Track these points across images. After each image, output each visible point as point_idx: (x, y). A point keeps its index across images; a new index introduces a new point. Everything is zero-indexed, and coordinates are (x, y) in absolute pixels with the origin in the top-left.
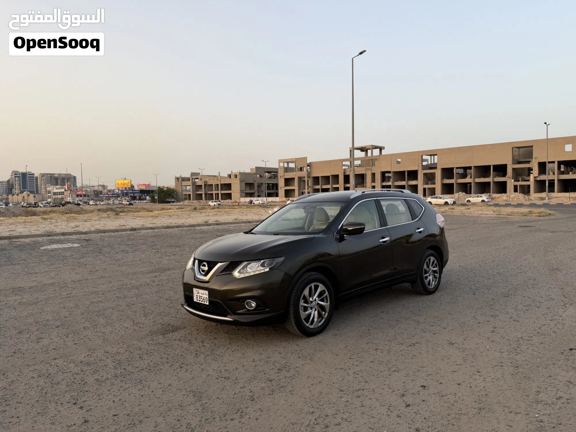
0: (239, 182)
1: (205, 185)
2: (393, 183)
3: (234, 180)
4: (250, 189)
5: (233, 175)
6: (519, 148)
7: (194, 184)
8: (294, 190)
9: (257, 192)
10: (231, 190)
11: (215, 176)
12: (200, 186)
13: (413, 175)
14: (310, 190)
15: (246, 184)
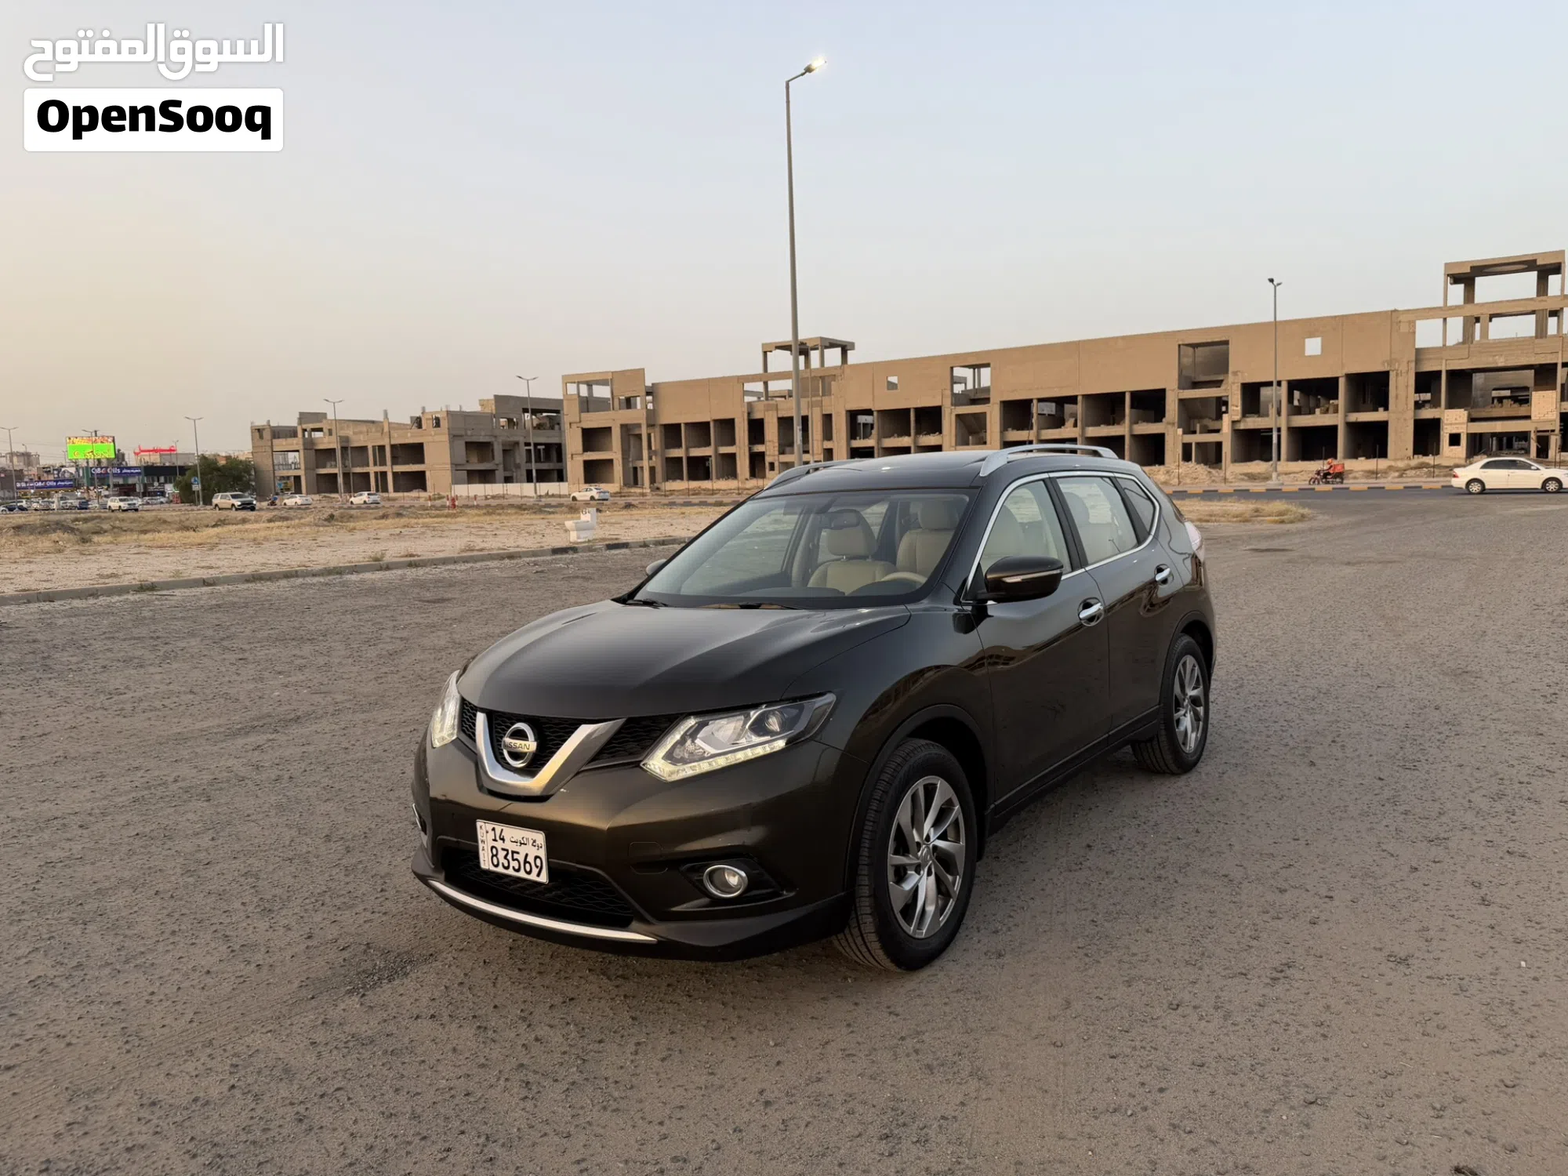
0: (445, 438)
1: (344, 449)
2: (879, 441)
3: (433, 433)
4: (482, 460)
5: (427, 419)
6: (1195, 346)
7: (309, 445)
8: (611, 461)
9: (501, 467)
10: (422, 461)
11: (373, 422)
12: (331, 452)
13: (930, 419)
14: (657, 462)
15: (467, 443)
